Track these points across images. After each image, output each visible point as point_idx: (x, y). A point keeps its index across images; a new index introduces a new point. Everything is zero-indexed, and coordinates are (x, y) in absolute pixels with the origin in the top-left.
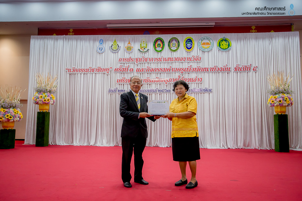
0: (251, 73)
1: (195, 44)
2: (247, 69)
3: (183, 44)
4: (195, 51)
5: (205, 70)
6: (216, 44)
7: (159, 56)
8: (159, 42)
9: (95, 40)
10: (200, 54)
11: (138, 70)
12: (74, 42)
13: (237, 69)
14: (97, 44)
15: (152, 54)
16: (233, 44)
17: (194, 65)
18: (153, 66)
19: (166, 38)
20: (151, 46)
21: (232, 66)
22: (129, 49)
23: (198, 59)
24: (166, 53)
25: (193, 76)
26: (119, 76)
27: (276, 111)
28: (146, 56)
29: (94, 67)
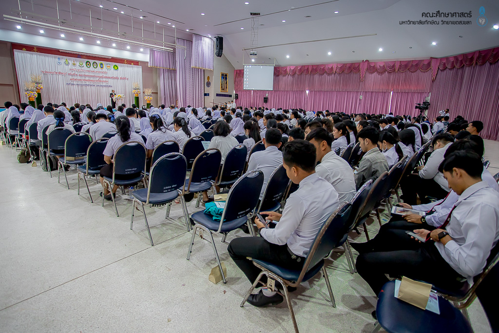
0: (126, 80)
1: (104, 66)
2: (124, 79)
3: (99, 66)
4: (105, 69)
5: (110, 78)
6: (113, 67)
7: (88, 69)
8: (88, 63)
9: (55, 58)
10: (106, 70)
11: (79, 75)
12: (43, 57)
13: (121, 78)
14: (57, 60)
15: (85, 68)
16: (119, 68)
17: (105, 75)
18: (87, 74)
19: (92, 61)
20: (84, 64)
21: (119, 77)
22: (74, 64)
23: (106, 73)
24: (92, 68)
25: (104, 80)
26: (71, 77)
27: (136, 95)
28: (83, 68)
29: (57, 71)
